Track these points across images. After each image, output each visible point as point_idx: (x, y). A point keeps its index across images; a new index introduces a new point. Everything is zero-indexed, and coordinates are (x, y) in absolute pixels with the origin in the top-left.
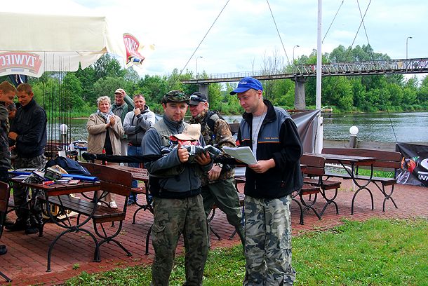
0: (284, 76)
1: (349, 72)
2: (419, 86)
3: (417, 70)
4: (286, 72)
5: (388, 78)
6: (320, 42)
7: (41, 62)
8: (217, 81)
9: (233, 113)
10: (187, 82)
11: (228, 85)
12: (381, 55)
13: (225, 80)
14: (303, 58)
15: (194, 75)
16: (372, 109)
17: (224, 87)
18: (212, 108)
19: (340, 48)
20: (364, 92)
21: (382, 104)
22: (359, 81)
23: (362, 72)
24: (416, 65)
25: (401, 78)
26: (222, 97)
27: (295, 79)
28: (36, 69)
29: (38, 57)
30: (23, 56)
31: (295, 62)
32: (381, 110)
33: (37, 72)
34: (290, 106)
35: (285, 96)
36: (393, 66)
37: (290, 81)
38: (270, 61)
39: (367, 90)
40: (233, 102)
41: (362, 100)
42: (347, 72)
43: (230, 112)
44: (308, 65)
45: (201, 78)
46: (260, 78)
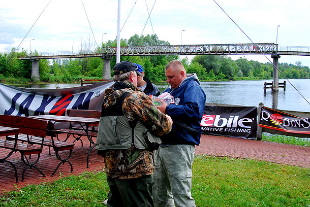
0: (95, 55)
1: (142, 53)
2: (189, 64)
3: (188, 53)
4: (97, 52)
5: (169, 58)
6: (119, 31)
8: (46, 58)
9: (58, 82)
10: (23, 58)
11: (54, 61)
12: (164, 42)
13: (52, 57)
14: (109, 42)
15: (28, 53)
16: (158, 79)
17: (51, 62)
18: (42, 78)
19: (136, 36)
20: (152, 68)
21: (164, 76)
22: (149, 60)
23: (151, 53)
24: (188, 49)
25: (177, 58)
26: (49, 70)
27: (103, 57)
31: (103, 45)
32: (164, 80)
34: (100, 77)
35: (96, 70)
36: (172, 50)
37: (100, 59)
38: (85, 44)
39: (154, 66)
40: (58, 74)
41: (151, 73)
42: (140, 53)
43: (55, 81)
44: (112, 48)
45: (33, 55)
46: (77, 56)
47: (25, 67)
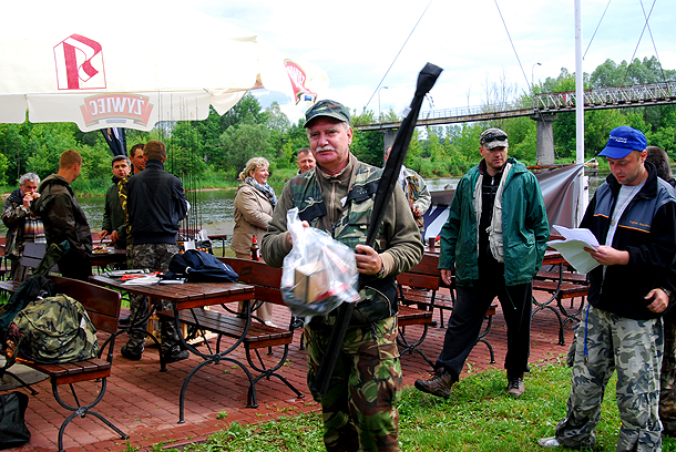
0: (518, 113)
1: (624, 102)
4: (522, 106)
6: (579, 59)
7: (151, 107)
9: (440, 175)
10: (365, 128)
11: (429, 131)
13: (425, 123)
14: (548, 82)
15: (376, 116)
17: (423, 134)
19: (608, 64)
20: (648, 134)
22: (640, 116)
23: (645, 101)
26: (420, 151)
27: (537, 116)
28: (144, 119)
29: (146, 99)
30: (124, 99)
31: (535, 89)
33: (145, 122)
34: (529, 160)
35: (520, 145)
37: (528, 120)
38: (496, 90)
39: (654, 129)
40: (438, 157)
42: (620, 103)
43: (434, 172)
44: (556, 94)
45: (386, 120)
46: (480, 118)
47: (371, 147)
